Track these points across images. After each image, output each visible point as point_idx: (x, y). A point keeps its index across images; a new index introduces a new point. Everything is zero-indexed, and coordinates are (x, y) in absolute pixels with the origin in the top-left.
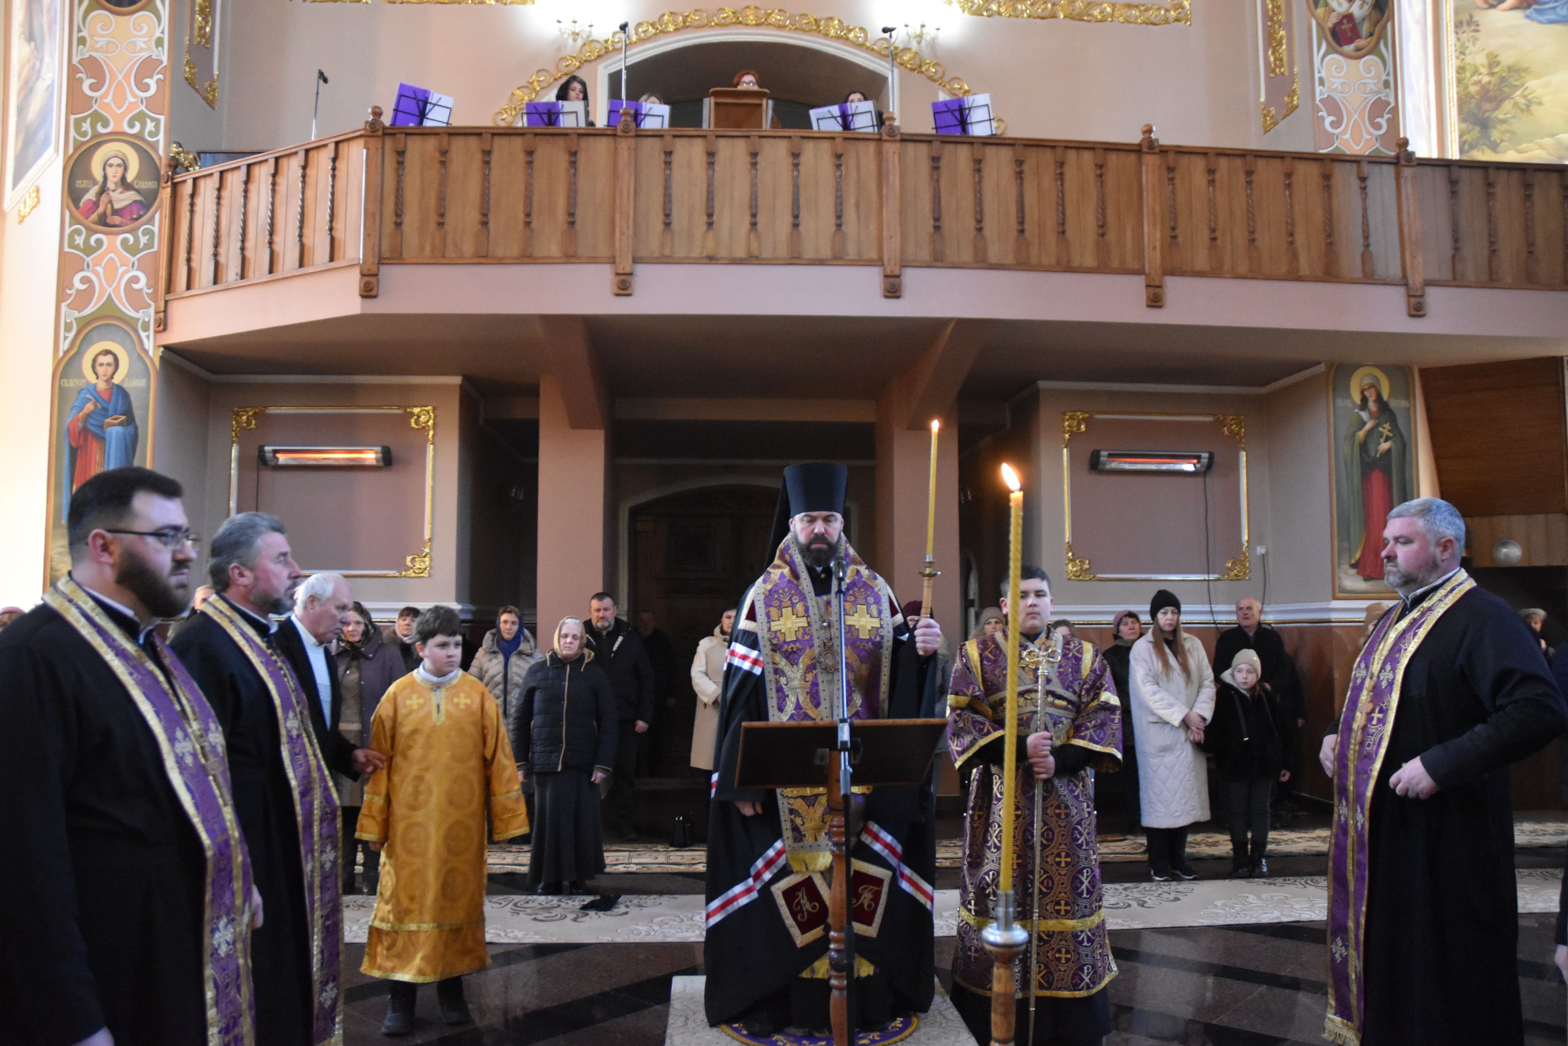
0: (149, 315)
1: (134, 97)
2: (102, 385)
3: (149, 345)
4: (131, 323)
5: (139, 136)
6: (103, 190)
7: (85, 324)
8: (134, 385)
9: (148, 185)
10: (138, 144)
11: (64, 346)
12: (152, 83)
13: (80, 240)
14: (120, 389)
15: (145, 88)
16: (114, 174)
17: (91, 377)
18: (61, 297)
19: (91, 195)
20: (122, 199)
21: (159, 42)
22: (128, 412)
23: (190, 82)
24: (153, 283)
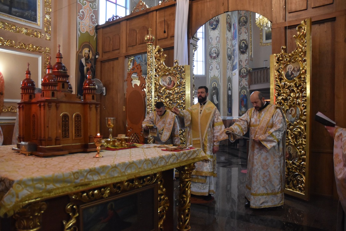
0: (248, 87)
1: (245, 63)
2: (243, 94)
3: (248, 90)
4: (246, 88)
5: (246, 67)
6: (243, 74)
7: (241, 88)
8: (247, 94)
9: (247, 73)
10: (246, 69)
11: (240, 90)
12: (247, 61)
13: (241, 79)
14: (245, 95)
15: (246, 62)
16: (244, 72)
17: (242, 94)
18: (239, 85)
19: (241, 74)
20: (244, 74)
21: (247, 57)
22: (246, 97)
23: (250, 60)
24: (248, 83)
